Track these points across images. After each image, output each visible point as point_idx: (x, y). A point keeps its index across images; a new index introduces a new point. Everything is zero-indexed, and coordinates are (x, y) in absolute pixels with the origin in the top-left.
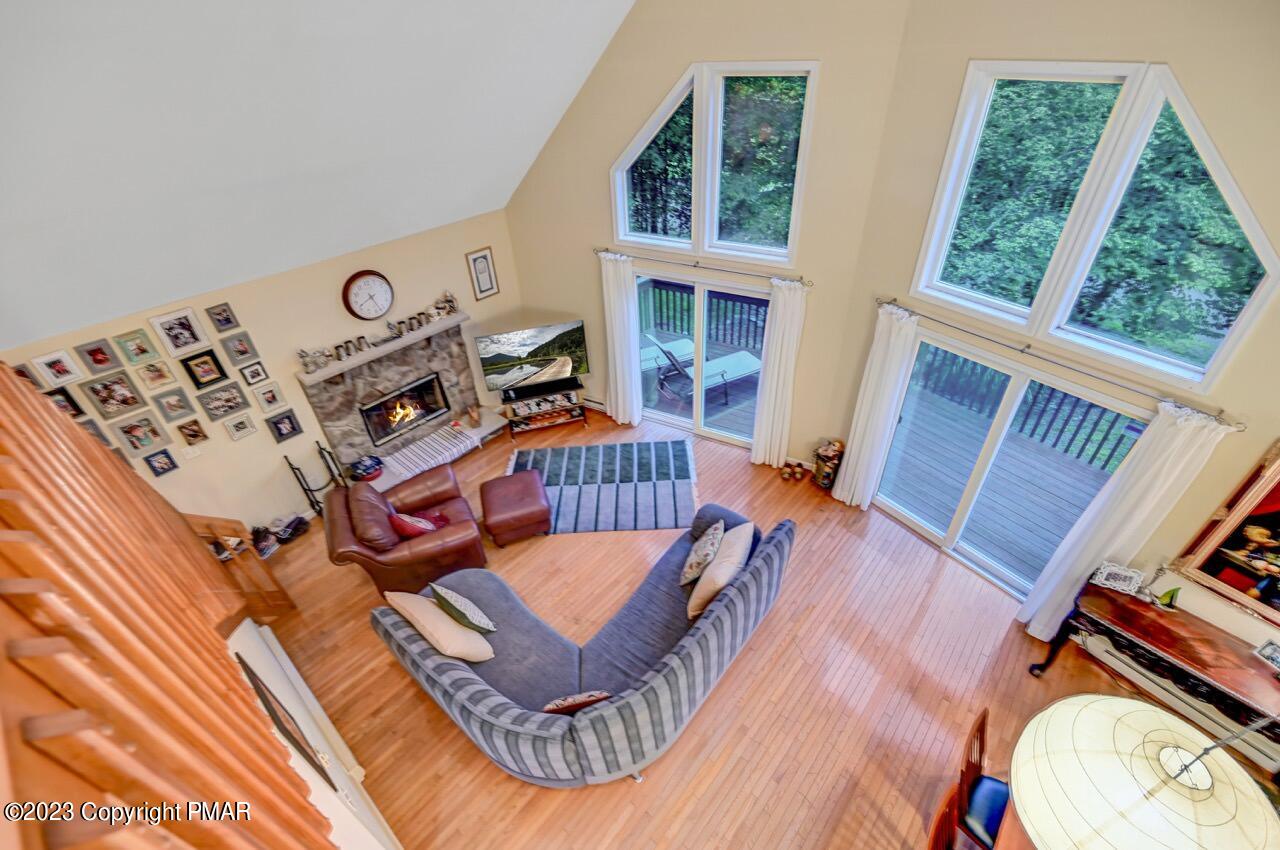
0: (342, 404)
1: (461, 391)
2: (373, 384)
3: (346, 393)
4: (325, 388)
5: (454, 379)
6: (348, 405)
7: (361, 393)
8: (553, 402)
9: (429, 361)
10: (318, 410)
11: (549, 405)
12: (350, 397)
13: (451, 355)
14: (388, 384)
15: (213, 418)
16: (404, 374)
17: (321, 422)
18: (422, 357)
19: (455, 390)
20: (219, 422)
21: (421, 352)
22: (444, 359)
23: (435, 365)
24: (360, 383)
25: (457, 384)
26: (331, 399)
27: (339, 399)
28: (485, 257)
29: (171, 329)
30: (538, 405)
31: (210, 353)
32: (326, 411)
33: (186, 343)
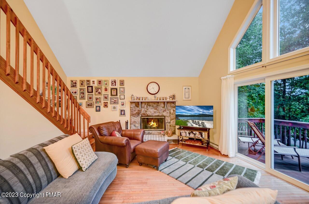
0: (137, 113)
1: (170, 126)
2: (146, 111)
3: (139, 110)
4: (135, 107)
5: (169, 121)
6: (138, 114)
7: (142, 112)
8: (195, 134)
9: (163, 112)
10: (131, 112)
11: (193, 135)
12: (139, 112)
13: (170, 113)
14: (150, 113)
15: (111, 103)
16: (155, 112)
17: (130, 115)
18: (162, 110)
19: (169, 125)
20: (111, 105)
21: (162, 108)
22: (168, 113)
23: (165, 114)
24: (143, 109)
25: (170, 122)
26: (135, 110)
27: (137, 111)
28: (189, 89)
29: (112, 82)
30: (189, 134)
31: (117, 89)
32: (133, 113)
33: (114, 86)
